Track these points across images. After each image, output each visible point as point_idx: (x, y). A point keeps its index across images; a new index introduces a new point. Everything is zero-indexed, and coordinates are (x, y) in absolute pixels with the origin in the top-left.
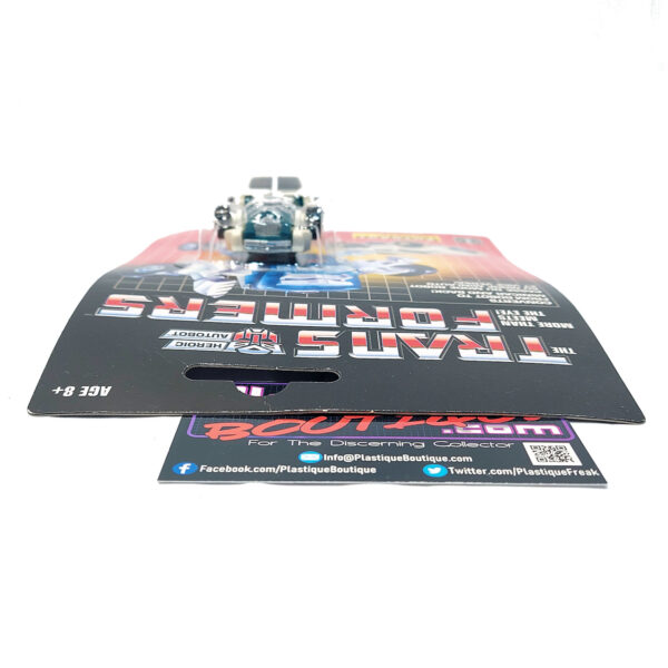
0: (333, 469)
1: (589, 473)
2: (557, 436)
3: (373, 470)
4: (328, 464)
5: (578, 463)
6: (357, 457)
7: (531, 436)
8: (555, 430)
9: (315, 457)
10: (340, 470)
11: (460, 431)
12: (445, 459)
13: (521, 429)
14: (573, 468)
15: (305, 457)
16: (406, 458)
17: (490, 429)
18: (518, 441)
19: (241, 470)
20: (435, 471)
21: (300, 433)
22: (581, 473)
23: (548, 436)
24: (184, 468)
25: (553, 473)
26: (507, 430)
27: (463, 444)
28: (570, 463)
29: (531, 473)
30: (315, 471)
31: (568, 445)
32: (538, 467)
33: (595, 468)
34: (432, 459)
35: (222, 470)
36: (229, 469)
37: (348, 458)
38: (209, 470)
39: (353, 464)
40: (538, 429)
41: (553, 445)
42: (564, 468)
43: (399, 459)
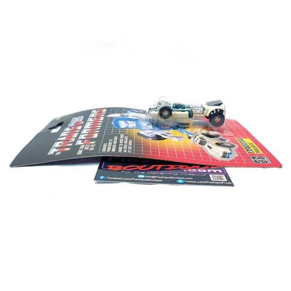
0: (149, 180)
1: (229, 183)
2: (221, 173)
3: (161, 181)
4: (147, 178)
5: (226, 180)
6: (156, 177)
7: (212, 173)
8: (220, 171)
9: (143, 176)
10: (151, 180)
11: (189, 170)
12: (184, 178)
13: (209, 171)
14: (224, 182)
15: (139, 176)
16: (171, 178)
17: (199, 171)
18: (207, 174)
19: (120, 179)
20: (181, 181)
21: (138, 170)
22: (226, 183)
23: (218, 173)
24: (102, 177)
25: (217, 183)
26: (205, 171)
27: (190, 174)
28: (223, 180)
29: (211, 183)
30: (143, 180)
31: (224, 176)
32: (213, 181)
33: (231, 182)
34: (180, 178)
35: (114, 178)
36: (116, 178)
37: (153, 177)
38: (110, 178)
39: (155, 179)
40: (215, 171)
41: (219, 175)
42: (221, 182)
43: (169, 178)
